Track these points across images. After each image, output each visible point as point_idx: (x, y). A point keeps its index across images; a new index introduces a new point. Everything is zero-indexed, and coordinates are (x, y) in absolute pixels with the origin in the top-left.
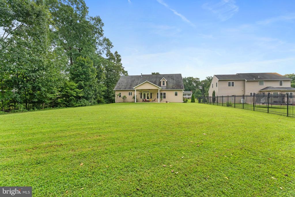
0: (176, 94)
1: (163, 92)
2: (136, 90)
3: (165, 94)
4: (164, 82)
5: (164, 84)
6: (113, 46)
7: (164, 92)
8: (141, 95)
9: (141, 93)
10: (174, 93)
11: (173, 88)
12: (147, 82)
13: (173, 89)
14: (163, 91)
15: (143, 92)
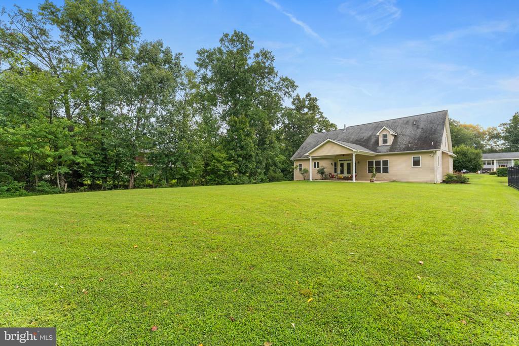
0: (416, 163)
1: (382, 159)
2: (311, 158)
3: (386, 163)
4: (385, 136)
5: (385, 141)
6: (297, 86)
7: (385, 158)
8: (335, 166)
9: (335, 164)
10: (410, 160)
11: (408, 148)
12: (329, 141)
13: (407, 150)
14: (382, 157)
15: (340, 161)
